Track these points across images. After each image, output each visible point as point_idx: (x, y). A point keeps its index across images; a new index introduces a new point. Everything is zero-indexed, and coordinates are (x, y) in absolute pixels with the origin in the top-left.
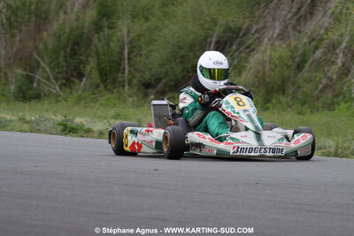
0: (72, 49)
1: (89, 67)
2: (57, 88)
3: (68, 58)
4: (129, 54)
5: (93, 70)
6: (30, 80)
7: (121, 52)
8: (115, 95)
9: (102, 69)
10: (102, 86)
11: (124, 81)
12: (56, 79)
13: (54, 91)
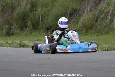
0: (23, 18)
1: (29, 24)
2: (19, 31)
3: (22, 21)
4: (41, 19)
5: (30, 25)
6: (10, 29)
7: (39, 19)
8: (38, 32)
9: (33, 24)
10: (33, 30)
11: (40, 28)
12: (18, 28)
13: (18, 32)
